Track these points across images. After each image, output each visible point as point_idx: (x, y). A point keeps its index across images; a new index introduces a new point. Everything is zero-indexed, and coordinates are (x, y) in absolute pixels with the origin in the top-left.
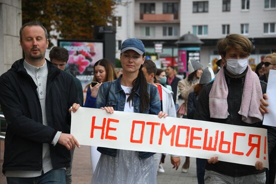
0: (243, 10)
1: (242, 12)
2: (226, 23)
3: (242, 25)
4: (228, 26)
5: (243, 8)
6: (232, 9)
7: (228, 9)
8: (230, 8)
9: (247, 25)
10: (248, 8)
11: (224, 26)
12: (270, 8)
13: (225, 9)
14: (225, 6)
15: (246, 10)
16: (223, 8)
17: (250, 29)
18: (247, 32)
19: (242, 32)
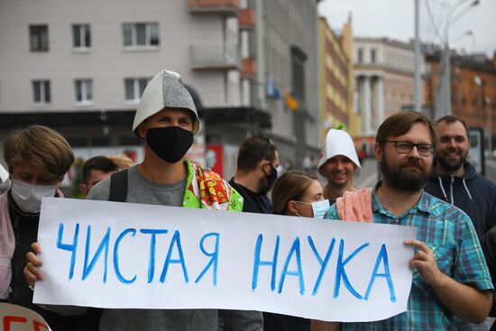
0: (78, 49)
1: (76, 53)
2: (41, 76)
3: (78, 83)
4: (47, 84)
5: (77, 43)
6: (52, 45)
7: (44, 46)
8: (47, 43)
9: (89, 82)
10: (88, 43)
11: (36, 84)
12: (134, 47)
13: (36, 46)
14: (36, 39)
15: (83, 49)
16: (32, 43)
17: (96, 91)
18: (89, 97)
19: (79, 98)
